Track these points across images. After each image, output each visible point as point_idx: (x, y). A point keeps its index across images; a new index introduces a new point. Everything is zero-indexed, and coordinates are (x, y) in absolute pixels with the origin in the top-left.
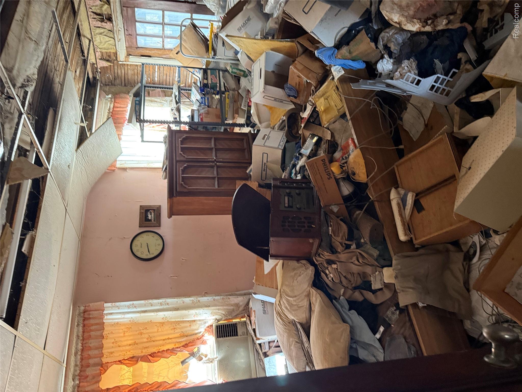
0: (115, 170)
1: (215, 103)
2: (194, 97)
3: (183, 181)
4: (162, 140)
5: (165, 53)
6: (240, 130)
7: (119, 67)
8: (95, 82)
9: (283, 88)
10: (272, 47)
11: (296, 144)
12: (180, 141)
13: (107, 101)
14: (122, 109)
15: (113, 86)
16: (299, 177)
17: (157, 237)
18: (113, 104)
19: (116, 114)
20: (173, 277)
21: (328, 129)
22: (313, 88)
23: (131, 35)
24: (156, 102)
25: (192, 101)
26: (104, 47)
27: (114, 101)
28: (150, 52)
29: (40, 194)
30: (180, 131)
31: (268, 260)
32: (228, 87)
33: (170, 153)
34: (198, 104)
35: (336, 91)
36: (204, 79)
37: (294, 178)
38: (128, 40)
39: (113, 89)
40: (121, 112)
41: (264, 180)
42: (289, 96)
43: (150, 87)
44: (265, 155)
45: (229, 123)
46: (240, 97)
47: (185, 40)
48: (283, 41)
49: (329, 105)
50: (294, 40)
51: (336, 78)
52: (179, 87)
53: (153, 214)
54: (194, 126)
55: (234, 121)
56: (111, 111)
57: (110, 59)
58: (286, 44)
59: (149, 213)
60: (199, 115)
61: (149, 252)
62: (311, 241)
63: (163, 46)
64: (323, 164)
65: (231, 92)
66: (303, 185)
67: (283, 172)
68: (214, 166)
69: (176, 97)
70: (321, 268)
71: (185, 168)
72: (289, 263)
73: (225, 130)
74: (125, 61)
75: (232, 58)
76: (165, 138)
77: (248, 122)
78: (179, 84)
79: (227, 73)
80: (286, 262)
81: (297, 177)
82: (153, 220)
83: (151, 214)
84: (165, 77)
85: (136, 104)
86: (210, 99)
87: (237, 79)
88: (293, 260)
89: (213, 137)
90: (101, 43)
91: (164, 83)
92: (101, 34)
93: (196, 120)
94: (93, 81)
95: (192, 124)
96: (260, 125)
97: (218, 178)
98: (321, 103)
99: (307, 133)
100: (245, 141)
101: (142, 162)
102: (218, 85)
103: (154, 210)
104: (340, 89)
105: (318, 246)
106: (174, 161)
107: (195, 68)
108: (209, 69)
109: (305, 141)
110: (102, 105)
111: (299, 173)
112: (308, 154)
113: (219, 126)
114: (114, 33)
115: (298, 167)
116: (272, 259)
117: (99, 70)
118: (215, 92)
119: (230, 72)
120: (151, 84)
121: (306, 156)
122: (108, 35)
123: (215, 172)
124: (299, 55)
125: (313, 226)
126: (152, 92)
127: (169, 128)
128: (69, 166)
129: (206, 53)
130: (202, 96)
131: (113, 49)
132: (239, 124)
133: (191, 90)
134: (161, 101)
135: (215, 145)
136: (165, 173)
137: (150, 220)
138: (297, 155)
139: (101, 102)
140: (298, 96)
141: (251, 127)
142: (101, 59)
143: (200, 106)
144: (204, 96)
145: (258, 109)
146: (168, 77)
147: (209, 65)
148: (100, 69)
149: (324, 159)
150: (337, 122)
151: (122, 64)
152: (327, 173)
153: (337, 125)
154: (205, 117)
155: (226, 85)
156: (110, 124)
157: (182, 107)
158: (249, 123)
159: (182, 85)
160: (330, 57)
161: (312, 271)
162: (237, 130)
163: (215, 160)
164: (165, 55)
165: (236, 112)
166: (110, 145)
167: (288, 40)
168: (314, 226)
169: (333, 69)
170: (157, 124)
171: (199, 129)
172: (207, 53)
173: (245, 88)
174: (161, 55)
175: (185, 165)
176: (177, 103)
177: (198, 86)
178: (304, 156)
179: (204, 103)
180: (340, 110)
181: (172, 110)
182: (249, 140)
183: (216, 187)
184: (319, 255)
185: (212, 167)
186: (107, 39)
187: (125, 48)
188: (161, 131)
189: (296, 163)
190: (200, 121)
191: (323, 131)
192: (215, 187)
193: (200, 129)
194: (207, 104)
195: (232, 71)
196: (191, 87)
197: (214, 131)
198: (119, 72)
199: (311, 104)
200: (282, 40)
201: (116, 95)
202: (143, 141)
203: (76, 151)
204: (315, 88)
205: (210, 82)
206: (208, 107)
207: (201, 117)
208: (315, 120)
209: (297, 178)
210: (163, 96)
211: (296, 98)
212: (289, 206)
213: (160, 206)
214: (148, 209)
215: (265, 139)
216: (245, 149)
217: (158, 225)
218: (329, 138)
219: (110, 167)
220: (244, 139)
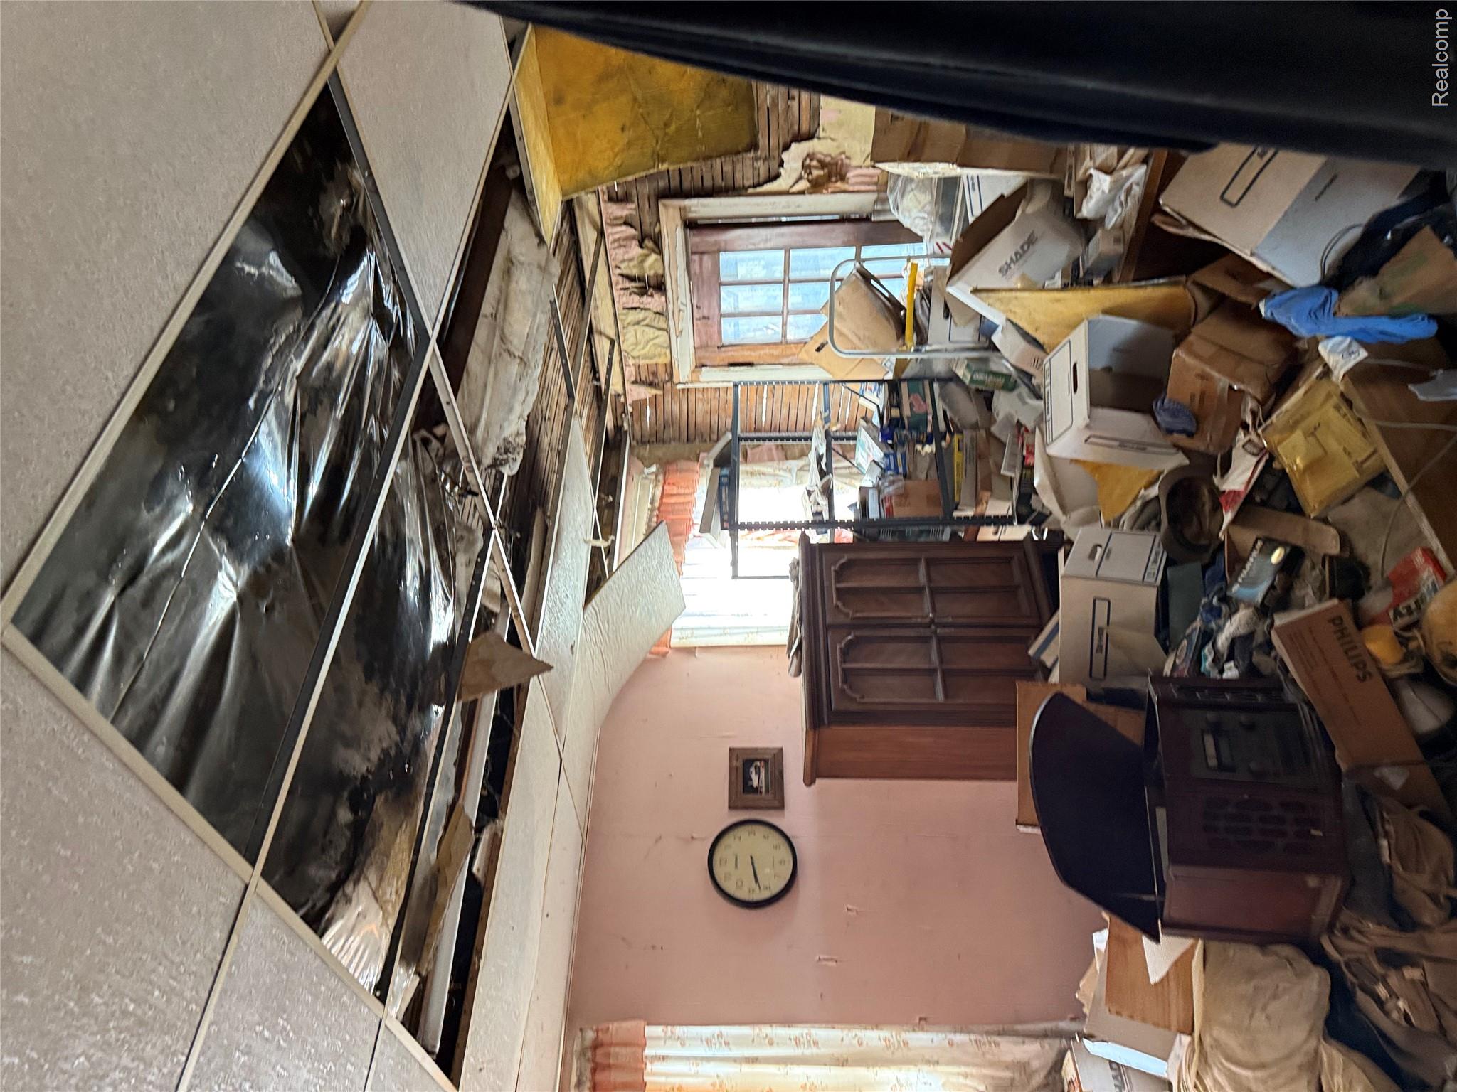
0: (667, 653)
1: (923, 465)
2: (865, 455)
3: (845, 681)
4: (786, 571)
5: (788, 352)
6: (996, 533)
7: (676, 398)
8: (619, 437)
9: (1148, 410)
10: (1107, 304)
11: (1205, 568)
12: (833, 574)
13: (647, 481)
14: (681, 499)
15: (661, 445)
16: (1231, 672)
17: (775, 838)
18: (661, 489)
19: (668, 512)
20: (824, 963)
21: (1325, 521)
22: (1251, 404)
23: (708, 318)
24: (764, 474)
25: (859, 466)
26: (643, 352)
27: (662, 481)
28: (753, 354)
29: (513, 722)
30: (832, 547)
31: (1156, 938)
32: (956, 420)
33: (808, 605)
34: (878, 471)
35: (1345, 409)
36: (892, 406)
37: (1214, 674)
38: (699, 332)
39: (660, 451)
40: (681, 507)
41: (1101, 680)
42: (1170, 432)
43: (752, 439)
44: (1102, 607)
45: (967, 518)
46: (994, 447)
47: (840, 315)
48: (1145, 286)
49: (1320, 452)
50: (1183, 278)
51: (1339, 372)
52: (827, 434)
53: (762, 771)
54: (869, 531)
55: (980, 510)
56: (657, 505)
57: (656, 381)
58: (1153, 293)
59: (752, 769)
60: (881, 502)
61: (756, 880)
62: (1312, 882)
63: (784, 336)
64: (1335, 632)
65: (968, 434)
66: (1260, 698)
67: (1167, 652)
68: (930, 638)
69: (819, 459)
70: (1355, 976)
71: (850, 643)
72: (1231, 953)
73: (954, 535)
74: (692, 382)
75: (971, 345)
76: (795, 565)
77: (1024, 511)
78: (826, 427)
79: (952, 386)
80: (1215, 946)
81: (1222, 671)
82: (763, 790)
83: (758, 773)
84: (785, 412)
85: (720, 484)
86: (908, 457)
87: (986, 399)
88: (1247, 942)
89: (923, 556)
90: (637, 344)
91: (784, 427)
92: (638, 323)
93: (874, 513)
94: (615, 435)
95: (861, 524)
96: (1063, 518)
97: (944, 673)
98: (1294, 447)
99: (1246, 537)
100: (1015, 564)
101: (732, 631)
102: (930, 418)
103: (766, 761)
104: (1358, 402)
105: (1338, 900)
106: (821, 626)
107: (867, 381)
108: (904, 380)
109: (1239, 561)
110: (634, 493)
111: (1231, 657)
112: (1259, 599)
113: (938, 525)
114: (667, 319)
115: (1222, 640)
116: (1169, 934)
117: (630, 409)
118: (923, 437)
119: (967, 382)
120: (750, 431)
121: (1248, 606)
122: (655, 324)
123: (934, 656)
124: (1200, 315)
125: (1313, 832)
126: (754, 451)
127: (805, 538)
128: (572, 647)
129: (898, 339)
130: (886, 451)
131: (663, 357)
132: (996, 517)
133: (855, 438)
134: (777, 472)
135: (930, 580)
136: (795, 661)
137: (756, 790)
138: (1215, 601)
139: (632, 485)
140: (1198, 429)
141: (1032, 524)
142: (635, 382)
143: (882, 477)
144: (891, 451)
145: (1055, 475)
146: (793, 412)
147: (903, 371)
148: (632, 405)
149: (1340, 618)
150: (1356, 501)
151: (683, 390)
152: (1354, 661)
153: (1357, 510)
154: (900, 505)
155: (949, 414)
156: (661, 539)
157: (837, 483)
158: (1026, 511)
159: (834, 429)
160: (1313, 314)
161: (1319, 985)
162: (987, 534)
163: (932, 621)
164: (787, 356)
165: (985, 485)
166: (659, 592)
167: (1161, 281)
168: (1320, 833)
169: (1325, 348)
170: (768, 531)
171: (882, 537)
172: (901, 341)
173: (1008, 417)
174: (778, 357)
175: (850, 638)
176: (822, 474)
177: (874, 426)
178: (1242, 606)
179: (892, 467)
180: (1365, 465)
181: (809, 493)
182: (1027, 560)
183: (940, 696)
184: (1345, 931)
185: (925, 640)
186: (651, 333)
187: (692, 350)
188: (779, 548)
189: (1213, 625)
190: (883, 515)
191: (1306, 529)
192: (934, 695)
193: (886, 536)
194: (901, 469)
195: (972, 377)
196: (855, 430)
197: (922, 539)
198: (676, 408)
199: (1255, 451)
200: (1143, 283)
201: (666, 465)
202: (735, 576)
203: (584, 608)
204: (1261, 403)
205: (907, 412)
206: (905, 476)
207: (887, 505)
208: (1269, 498)
209: (1225, 676)
210: (779, 460)
211: (1190, 435)
212: (1221, 767)
213: (781, 750)
214: (752, 757)
215: (1098, 557)
216: (1017, 587)
217: (776, 803)
218: (1334, 548)
219: (655, 645)
220: (1012, 558)
